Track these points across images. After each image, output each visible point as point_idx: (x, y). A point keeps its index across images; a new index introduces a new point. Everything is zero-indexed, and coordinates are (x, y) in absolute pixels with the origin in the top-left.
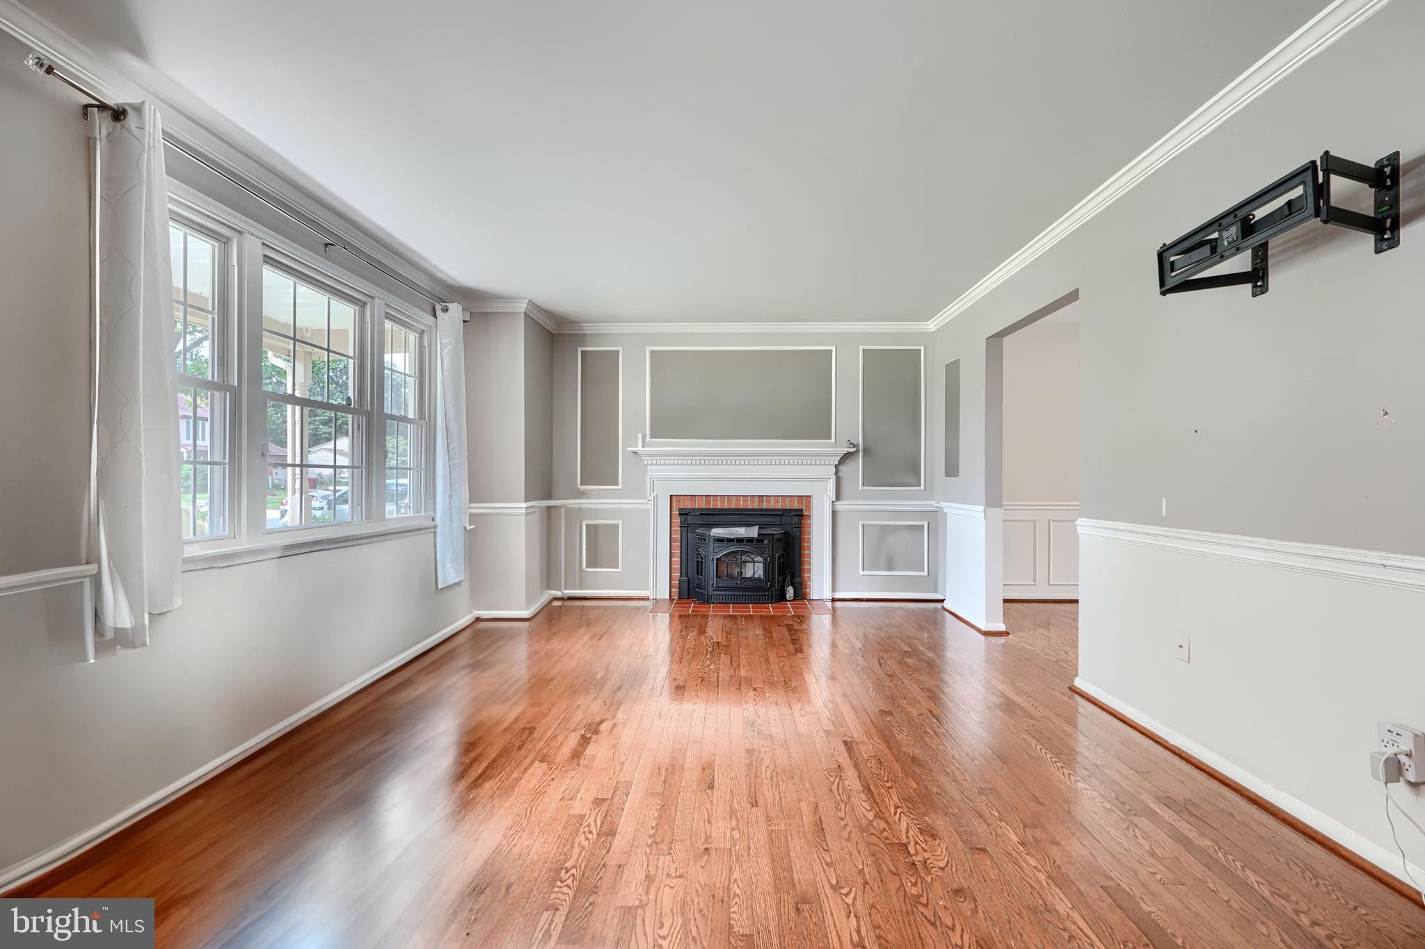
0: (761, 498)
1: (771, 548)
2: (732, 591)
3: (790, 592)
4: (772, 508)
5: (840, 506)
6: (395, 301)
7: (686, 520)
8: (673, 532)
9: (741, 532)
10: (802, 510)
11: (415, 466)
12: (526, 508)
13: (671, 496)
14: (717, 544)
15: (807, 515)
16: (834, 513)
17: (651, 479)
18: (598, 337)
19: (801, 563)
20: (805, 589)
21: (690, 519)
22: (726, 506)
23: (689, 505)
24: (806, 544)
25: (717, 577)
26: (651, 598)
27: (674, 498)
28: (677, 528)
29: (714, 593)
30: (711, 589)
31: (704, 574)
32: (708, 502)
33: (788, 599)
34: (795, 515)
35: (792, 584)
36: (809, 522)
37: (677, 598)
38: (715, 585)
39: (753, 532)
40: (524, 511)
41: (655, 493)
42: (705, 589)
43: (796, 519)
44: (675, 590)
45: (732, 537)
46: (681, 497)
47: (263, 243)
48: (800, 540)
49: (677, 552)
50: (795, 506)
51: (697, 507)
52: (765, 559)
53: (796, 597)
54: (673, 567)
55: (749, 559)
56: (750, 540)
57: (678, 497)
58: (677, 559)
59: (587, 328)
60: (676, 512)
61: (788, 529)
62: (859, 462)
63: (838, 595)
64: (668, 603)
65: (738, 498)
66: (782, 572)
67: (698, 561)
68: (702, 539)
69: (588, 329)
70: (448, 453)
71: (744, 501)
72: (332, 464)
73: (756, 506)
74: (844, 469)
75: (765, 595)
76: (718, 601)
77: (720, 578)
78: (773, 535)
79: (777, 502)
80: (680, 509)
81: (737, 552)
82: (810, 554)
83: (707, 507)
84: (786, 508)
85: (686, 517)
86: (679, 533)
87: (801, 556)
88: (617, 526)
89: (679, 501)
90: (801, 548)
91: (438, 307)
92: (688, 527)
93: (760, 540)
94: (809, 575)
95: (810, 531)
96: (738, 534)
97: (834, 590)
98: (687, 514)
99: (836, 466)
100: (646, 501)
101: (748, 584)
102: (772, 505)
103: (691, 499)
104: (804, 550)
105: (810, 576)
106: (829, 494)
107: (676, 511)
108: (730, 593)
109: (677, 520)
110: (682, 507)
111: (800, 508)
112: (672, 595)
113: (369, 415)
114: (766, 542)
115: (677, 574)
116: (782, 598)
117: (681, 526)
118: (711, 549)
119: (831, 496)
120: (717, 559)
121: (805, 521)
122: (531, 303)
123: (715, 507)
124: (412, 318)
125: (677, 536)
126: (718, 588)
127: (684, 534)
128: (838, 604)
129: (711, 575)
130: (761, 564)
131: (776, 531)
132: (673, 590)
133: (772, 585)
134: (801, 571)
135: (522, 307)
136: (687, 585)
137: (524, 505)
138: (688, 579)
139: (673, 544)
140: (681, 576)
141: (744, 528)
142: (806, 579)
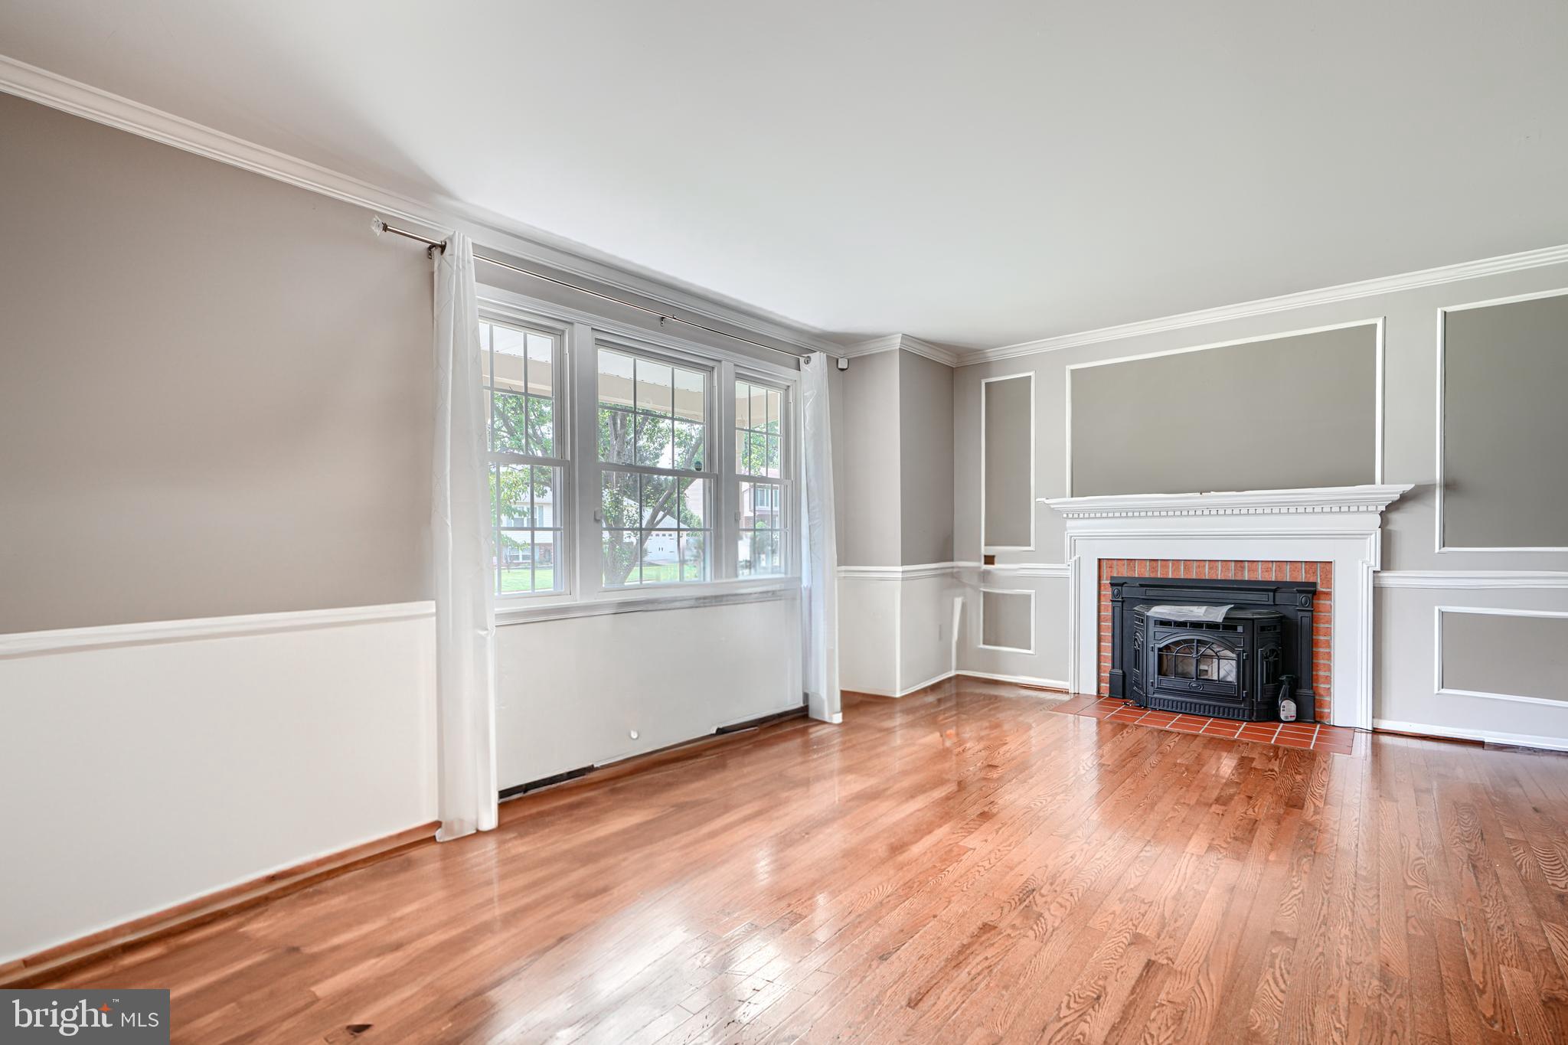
0: (1239, 564)
1: (1248, 639)
2: (1180, 695)
3: (1288, 709)
4: (1260, 579)
5: (1389, 579)
6: (745, 361)
7: (1119, 593)
8: (1102, 608)
9: (1198, 613)
10: (1314, 584)
11: (783, 527)
12: (903, 572)
13: (1099, 560)
14: (1160, 628)
15: (1324, 593)
16: (1378, 592)
17: (1071, 537)
18: (1005, 364)
19: (1312, 666)
20: (1321, 706)
21: (1126, 592)
22: (1182, 575)
23: (1124, 572)
24: (1322, 638)
25: (1159, 674)
26: (1072, 691)
27: (1104, 564)
28: (1107, 603)
29: (1155, 695)
30: (1151, 689)
31: (1141, 669)
32: (1154, 569)
33: (1282, 717)
34: (1299, 592)
35: (1293, 696)
36: (1328, 602)
37: (1107, 696)
38: (1156, 686)
39: (1218, 614)
40: (900, 575)
41: (1077, 556)
42: (1142, 689)
43: (1302, 598)
44: (1105, 686)
45: (1182, 620)
46: (1115, 562)
47: (592, 329)
48: (1312, 630)
49: (1107, 634)
50: (1302, 577)
51: (1137, 576)
52: (1238, 656)
53: (1300, 718)
54: (1102, 654)
55: (1209, 652)
56: (1212, 626)
57: (1110, 562)
58: (1107, 644)
59: (989, 355)
60: (1106, 582)
61: (1289, 612)
62: (1434, 508)
63: (1385, 725)
64: (1094, 700)
65: (1202, 564)
66: (1273, 677)
67: (1136, 650)
68: (1143, 619)
69: (993, 355)
70: (809, 512)
71: (1210, 568)
72: (676, 527)
73: (1231, 576)
74: (1400, 521)
75: (1239, 709)
76: (1161, 708)
77: (1165, 675)
78: (1253, 620)
79: (1269, 570)
80: (1112, 578)
81: (1192, 641)
82: (1329, 654)
83: (1153, 575)
84: (1284, 580)
85: (1120, 588)
86: (1110, 609)
87: (1312, 655)
88: (1028, 597)
89: (1111, 567)
90: (1312, 643)
91: (802, 360)
92: (1123, 602)
93: (1229, 624)
94: (1327, 686)
95: (1330, 616)
96: (1195, 616)
97: (1377, 713)
98: (1122, 585)
99: (1382, 514)
100: (1063, 566)
101: (1209, 689)
102: (1260, 576)
103: (1128, 565)
104: (1317, 647)
105: (1329, 689)
106: (1367, 559)
107: (1107, 580)
108: (1180, 699)
109: (1108, 592)
110: (1115, 575)
111: (1311, 580)
112: (1101, 691)
113: (717, 479)
114: (1240, 629)
115: (1107, 664)
116: (1273, 716)
117: (1112, 601)
118: (1151, 633)
119: (1373, 563)
120: (1160, 650)
121: (1322, 602)
122: (905, 337)
123: (1165, 576)
124: (771, 374)
125: (1107, 613)
126: (1161, 690)
127: (1117, 610)
128: (1385, 740)
129: (1151, 670)
130: (1234, 663)
131: (1259, 614)
132: (1102, 685)
133: (1252, 693)
134: (1312, 679)
135: (896, 343)
136: (1121, 680)
137: (900, 569)
138: (1123, 672)
139: (1103, 624)
140: (1113, 667)
141: (1205, 608)
142: (1322, 692)
